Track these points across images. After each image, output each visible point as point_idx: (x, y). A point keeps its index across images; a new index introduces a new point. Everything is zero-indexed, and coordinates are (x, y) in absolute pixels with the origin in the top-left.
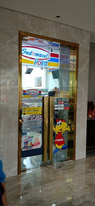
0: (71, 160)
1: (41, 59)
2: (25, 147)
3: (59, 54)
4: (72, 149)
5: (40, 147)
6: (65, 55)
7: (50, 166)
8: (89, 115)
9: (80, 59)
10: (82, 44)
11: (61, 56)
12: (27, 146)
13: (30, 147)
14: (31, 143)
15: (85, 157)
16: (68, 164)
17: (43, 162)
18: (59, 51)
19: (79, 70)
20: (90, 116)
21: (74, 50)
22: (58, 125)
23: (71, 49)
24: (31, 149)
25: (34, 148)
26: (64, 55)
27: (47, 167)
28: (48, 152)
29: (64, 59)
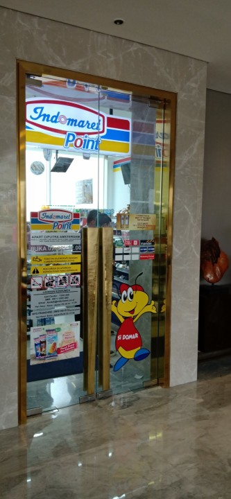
0: (160, 388)
1: (83, 134)
2: (37, 355)
3: (130, 120)
4: (160, 359)
5: (78, 355)
6: (145, 122)
7: (102, 403)
8: (207, 274)
9: (181, 131)
10: (184, 94)
11: (134, 124)
12: (43, 353)
13: (50, 355)
14: (55, 344)
15: (195, 379)
16: (151, 397)
17: (86, 393)
18: (130, 114)
19: (177, 158)
20: (208, 276)
21: (165, 109)
22: (125, 299)
23: (157, 106)
24: (54, 360)
25: (62, 357)
26: (143, 123)
27: (96, 405)
28: (99, 366)
29: (141, 133)
